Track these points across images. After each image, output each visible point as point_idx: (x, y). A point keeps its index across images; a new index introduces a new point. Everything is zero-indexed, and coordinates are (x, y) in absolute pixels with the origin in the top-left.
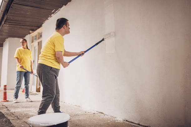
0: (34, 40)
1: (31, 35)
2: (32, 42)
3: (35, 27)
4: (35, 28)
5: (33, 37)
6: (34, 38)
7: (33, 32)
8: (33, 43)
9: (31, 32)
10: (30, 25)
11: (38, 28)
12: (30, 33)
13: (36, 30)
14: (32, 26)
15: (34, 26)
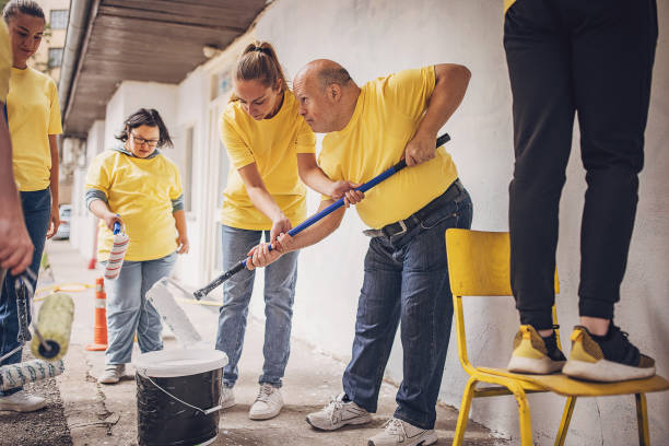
0: (221, 90)
1: (208, 66)
2: (214, 97)
3: (228, 28)
4: (224, 35)
5: (215, 78)
6: (221, 82)
7: (218, 55)
8: (215, 101)
9: (208, 52)
10: (204, 21)
11: (239, 36)
12: (204, 60)
13: (230, 43)
14: (213, 27)
15: (222, 28)
